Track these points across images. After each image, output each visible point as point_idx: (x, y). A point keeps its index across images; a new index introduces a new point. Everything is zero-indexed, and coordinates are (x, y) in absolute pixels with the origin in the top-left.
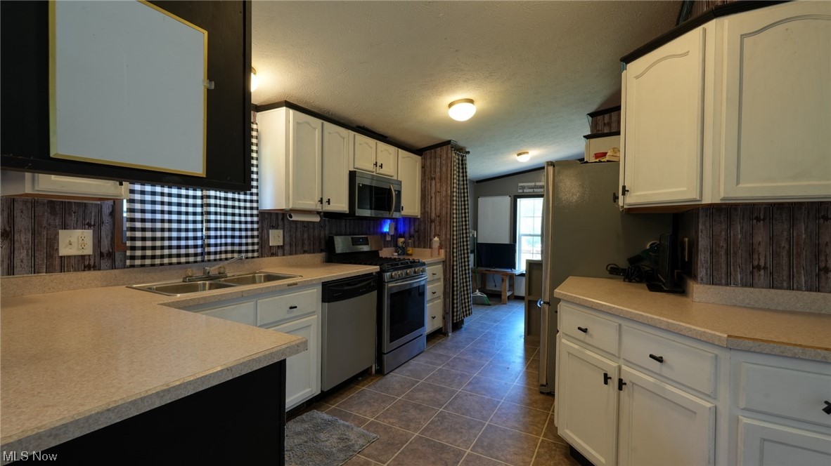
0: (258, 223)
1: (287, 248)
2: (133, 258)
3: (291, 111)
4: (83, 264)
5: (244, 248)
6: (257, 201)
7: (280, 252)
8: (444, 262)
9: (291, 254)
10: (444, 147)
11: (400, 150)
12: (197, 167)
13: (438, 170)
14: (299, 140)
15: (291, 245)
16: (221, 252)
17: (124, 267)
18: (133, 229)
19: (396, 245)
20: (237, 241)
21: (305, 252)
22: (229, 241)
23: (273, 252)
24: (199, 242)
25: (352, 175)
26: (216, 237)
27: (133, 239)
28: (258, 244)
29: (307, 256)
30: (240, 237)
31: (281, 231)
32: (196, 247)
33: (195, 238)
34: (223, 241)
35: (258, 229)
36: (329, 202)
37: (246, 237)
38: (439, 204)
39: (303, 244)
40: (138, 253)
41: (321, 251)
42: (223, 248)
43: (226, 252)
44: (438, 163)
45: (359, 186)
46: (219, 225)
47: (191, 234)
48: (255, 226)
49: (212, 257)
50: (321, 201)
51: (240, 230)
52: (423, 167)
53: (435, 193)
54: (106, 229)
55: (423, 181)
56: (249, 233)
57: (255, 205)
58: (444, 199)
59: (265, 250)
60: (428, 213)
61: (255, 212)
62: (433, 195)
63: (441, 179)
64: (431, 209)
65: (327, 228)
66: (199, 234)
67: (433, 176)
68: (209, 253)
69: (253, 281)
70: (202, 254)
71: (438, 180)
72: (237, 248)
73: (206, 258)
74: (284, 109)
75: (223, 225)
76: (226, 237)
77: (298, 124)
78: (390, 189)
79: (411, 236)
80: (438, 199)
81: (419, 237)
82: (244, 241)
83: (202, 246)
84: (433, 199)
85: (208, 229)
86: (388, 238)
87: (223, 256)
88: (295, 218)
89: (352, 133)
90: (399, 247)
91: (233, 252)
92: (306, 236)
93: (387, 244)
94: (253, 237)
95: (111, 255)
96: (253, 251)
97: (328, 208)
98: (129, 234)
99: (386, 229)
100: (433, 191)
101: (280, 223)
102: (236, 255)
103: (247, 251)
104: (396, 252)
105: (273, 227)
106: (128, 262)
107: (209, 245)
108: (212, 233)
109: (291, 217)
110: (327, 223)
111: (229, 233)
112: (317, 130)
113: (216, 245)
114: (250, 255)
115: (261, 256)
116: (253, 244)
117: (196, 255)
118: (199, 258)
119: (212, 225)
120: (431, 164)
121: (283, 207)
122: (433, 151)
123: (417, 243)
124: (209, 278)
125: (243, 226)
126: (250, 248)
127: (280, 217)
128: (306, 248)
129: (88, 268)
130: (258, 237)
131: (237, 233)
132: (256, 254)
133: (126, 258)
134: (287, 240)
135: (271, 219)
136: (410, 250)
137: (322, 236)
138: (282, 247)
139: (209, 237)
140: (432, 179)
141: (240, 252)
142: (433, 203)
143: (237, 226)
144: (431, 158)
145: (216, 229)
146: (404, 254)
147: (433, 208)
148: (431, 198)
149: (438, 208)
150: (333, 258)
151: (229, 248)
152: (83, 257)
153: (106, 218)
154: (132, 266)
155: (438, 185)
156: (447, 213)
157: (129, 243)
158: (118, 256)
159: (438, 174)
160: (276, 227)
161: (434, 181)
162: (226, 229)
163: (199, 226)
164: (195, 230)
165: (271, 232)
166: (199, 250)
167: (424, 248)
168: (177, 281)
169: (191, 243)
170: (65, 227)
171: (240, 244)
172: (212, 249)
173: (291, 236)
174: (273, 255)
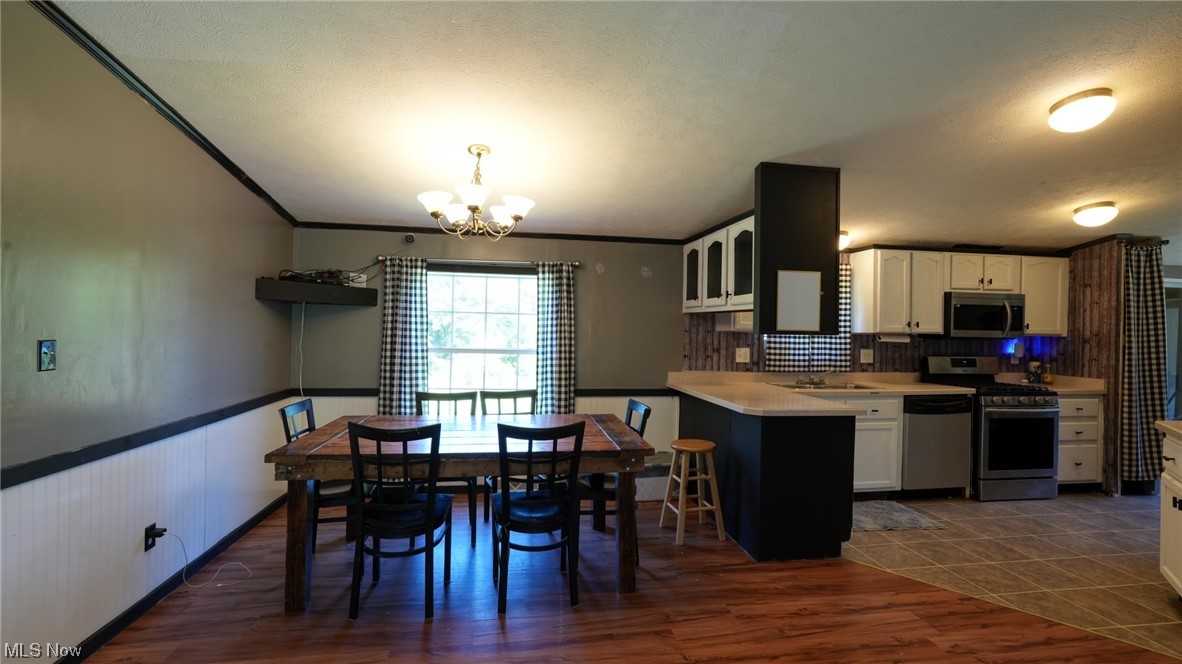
0: (850, 344)
1: (877, 365)
2: (769, 366)
3: (879, 251)
4: (746, 368)
5: (838, 363)
6: (850, 327)
7: (870, 368)
8: (1105, 396)
9: (881, 371)
10: (1106, 244)
11: (1024, 257)
12: (817, 328)
13: (1096, 274)
14: (886, 274)
15: (881, 363)
16: (821, 366)
17: (765, 371)
18: (770, 348)
19: (1027, 370)
20: (833, 358)
21: (896, 370)
22: (827, 357)
23: (864, 368)
24: (807, 358)
25: (948, 296)
26: (818, 354)
27: (770, 354)
28: (850, 361)
29: (898, 374)
30: (836, 355)
31: (872, 351)
32: (804, 361)
33: (804, 355)
34: (823, 357)
35: (850, 349)
36: (918, 325)
37: (841, 355)
38: (1097, 319)
39: (894, 362)
40: (772, 363)
41: (915, 371)
42: (823, 363)
43: (825, 366)
44: (1096, 265)
45: (956, 308)
46: (820, 346)
47: (802, 352)
48: (848, 346)
49: (815, 369)
50: (909, 324)
51: (836, 349)
52: (1071, 272)
53: (1091, 304)
54: (756, 347)
55: (1072, 289)
56: (843, 352)
57: (848, 329)
58: (1105, 312)
59: (856, 366)
60: (1079, 330)
61: (848, 335)
62: (1088, 308)
63: (1100, 286)
64: (1084, 325)
65: (922, 348)
66: (807, 352)
67: (1088, 282)
68: (813, 366)
69: (846, 387)
70: (808, 366)
71: (1095, 288)
72: (833, 363)
73: (811, 369)
74: (872, 251)
75: (823, 346)
76: (825, 354)
77: (885, 261)
78: (1004, 307)
79: (1052, 360)
80: (1096, 312)
81: (1065, 362)
82: (838, 358)
83: (809, 360)
84: (1088, 313)
85: (813, 349)
86: (1014, 361)
87: (823, 369)
88: (883, 340)
89: (947, 255)
90: (1031, 373)
91: (830, 366)
92: (897, 355)
93: (1011, 368)
94: (845, 355)
95: (757, 363)
96: (846, 366)
97: (916, 330)
98: (767, 351)
99: (1011, 350)
100: (1088, 301)
101: (871, 343)
102: (832, 369)
103: (841, 366)
104: (1026, 378)
105: (864, 347)
106: (767, 368)
107: (813, 360)
108: (816, 352)
109: (880, 338)
110: (922, 343)
111: (828, 352)
112: (905, 263)
113: (818, 360)
114: (843, 369)
115: (853, 371)
116: (846, 361)
117: (804, 366)
118: (806, 369)
119: (816, 346)
120: (1084, 267)
121: (871, 331)
122: (1087, 250)
123: (1061, 369)
124: (813, 383)
125: (838, 346)
126: (843, 363)
127: (871, 339)
128: (897, 367)
129: (747, 370)
130: (850, 355)
131: (833, 352)
132: (848, 369)
133: (765, 365)
134: (878, 358)
135: (861, 341)
136: (1048, 378)
137: (916, 355)
138: (872, 365)
139: (813, 354)
140: (1086, 286)
141: (835, 366)
142: (1088, 318)
143: (834, 346)
144: (1084, 259)
145: (818, 349)
146: (1039, 382)
147: (1088, 324)
148: (1085, 310)
149: (1096, 324)
150: (927, 378)
151: (827, 363)
152: (745, 363)
153: (756, 341)
154: (769, 371)
155: (1096, 294)
156: (1110, 332)
157: (767, 357)
158: (761, 364)
159: (1096, 280)
160: (867, 347)
161: (1089, 289)
162: (825, 349)
163: (807, 346)
164: (804, 349)
165: (862, 351)
166: (807, 363)
167: (1073, 375)
168: (794, 384)
169: (801, 358)
170: (738, 347)
171: (836, 361)
172: (816, 363)
173: (881, 356)
174: (863, 371)
